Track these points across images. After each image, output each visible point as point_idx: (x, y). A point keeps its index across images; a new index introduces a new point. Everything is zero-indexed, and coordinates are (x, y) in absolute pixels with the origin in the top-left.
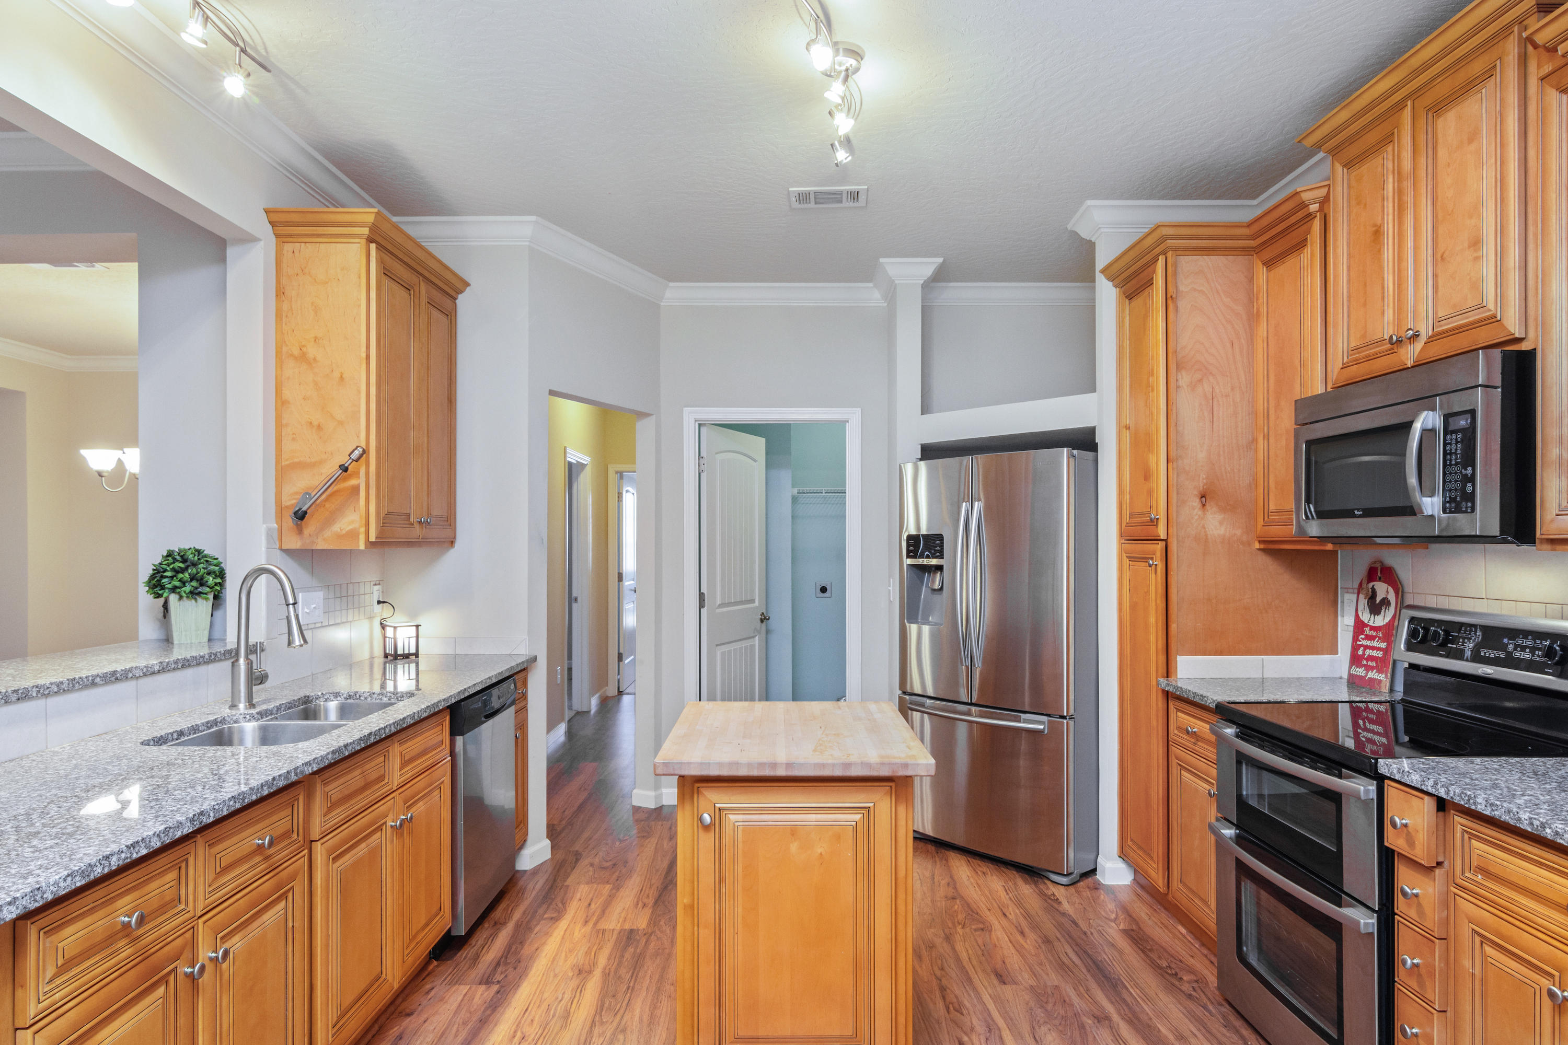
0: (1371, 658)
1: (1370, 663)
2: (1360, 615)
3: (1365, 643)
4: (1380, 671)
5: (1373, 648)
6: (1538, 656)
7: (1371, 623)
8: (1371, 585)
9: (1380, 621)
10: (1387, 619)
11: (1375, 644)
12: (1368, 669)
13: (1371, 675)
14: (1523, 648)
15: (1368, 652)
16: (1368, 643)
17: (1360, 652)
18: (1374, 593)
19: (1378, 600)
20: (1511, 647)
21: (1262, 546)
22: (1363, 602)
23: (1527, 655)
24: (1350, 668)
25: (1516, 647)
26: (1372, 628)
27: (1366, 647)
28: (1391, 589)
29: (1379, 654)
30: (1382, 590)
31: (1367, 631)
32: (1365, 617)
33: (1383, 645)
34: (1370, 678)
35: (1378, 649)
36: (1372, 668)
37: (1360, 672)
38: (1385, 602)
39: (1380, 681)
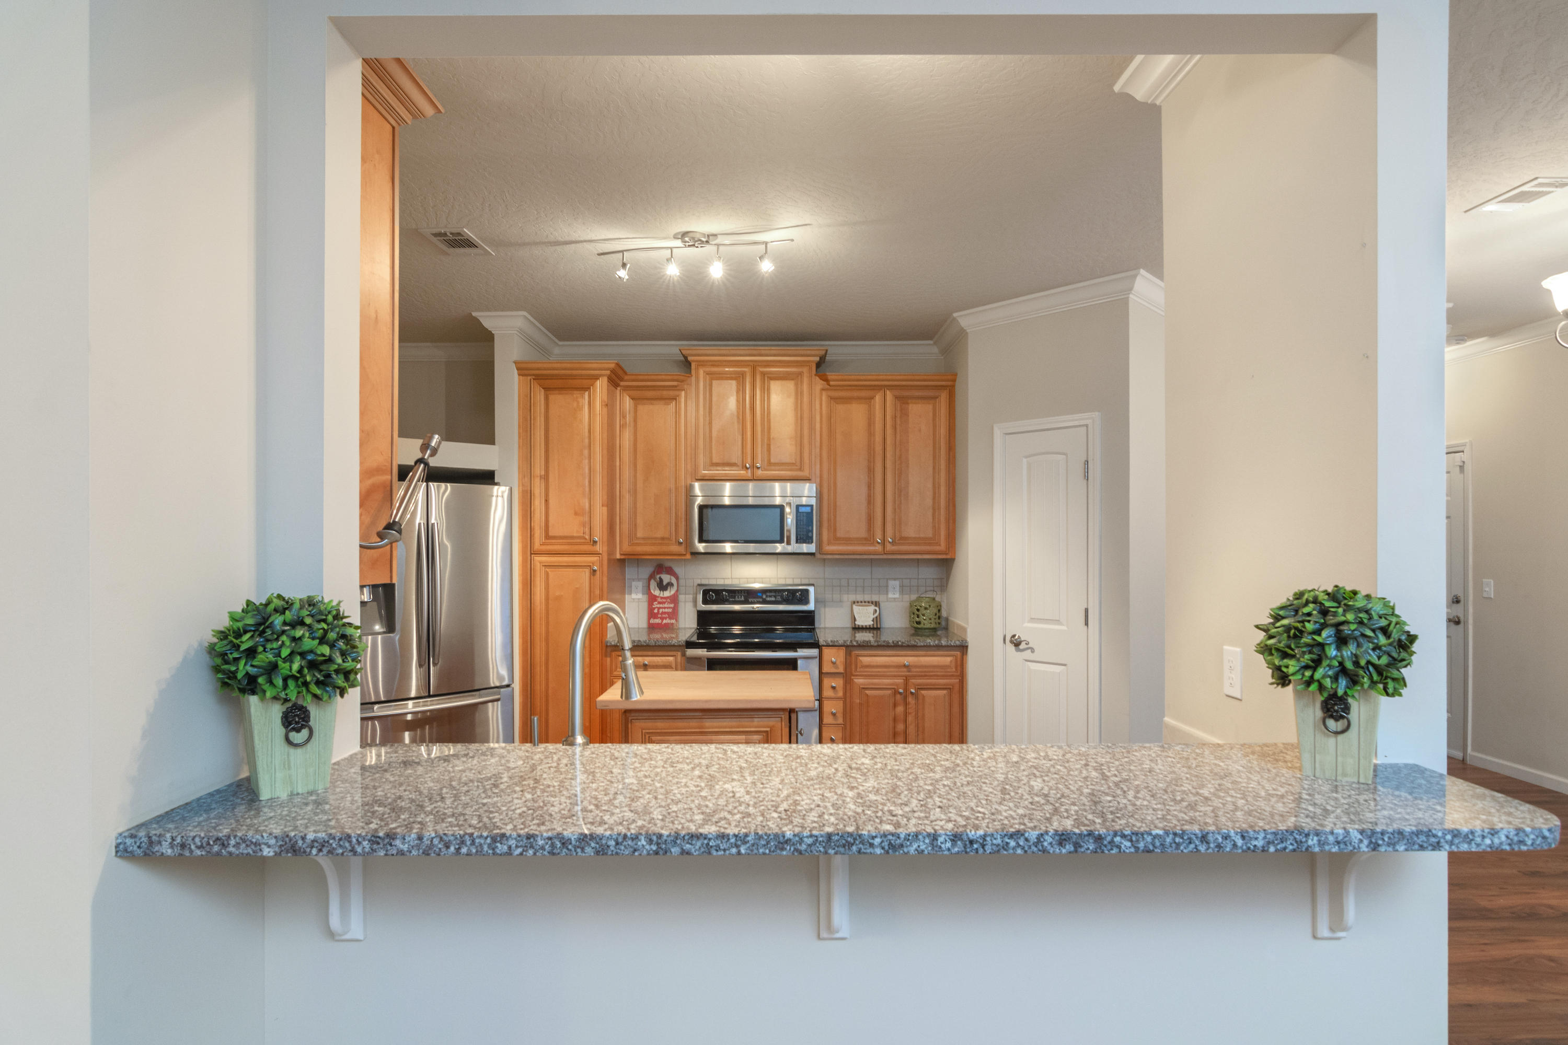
0: (665, 613)
1: (664, 616)
2: (652, 592)
3: (658, 606)
4: (670, 618)
5: (665, 608)
6: (779, 598)
7: (661, 595)
8: (658, 576)
9: (667, 594)
10: (673, 592)
11: (666, 605)
12: (662, 619)
13: (665, 621)
14: (770, 596)
15: (661, 611)
16: (661, 606)
17: (656, 611)
18: (661, 580)
19: (665, 583)
20: (764, 597)
21: (623, 557)
22: (653, 584)
23: (773, 599)
24: (649, 619)
25: (767, 596)
26: (662, 598)
27: (659, 608)
28: (672, 577)
29: (670, 610)
30: (666, 578)
31: (659, 600)
32: (657, 592)
33: (672, 606)
34: (665, 624)
35: (670, 608)
36: (666, 618)
37: (658, 621)
38: (670, 584)
39: (672, 624)
